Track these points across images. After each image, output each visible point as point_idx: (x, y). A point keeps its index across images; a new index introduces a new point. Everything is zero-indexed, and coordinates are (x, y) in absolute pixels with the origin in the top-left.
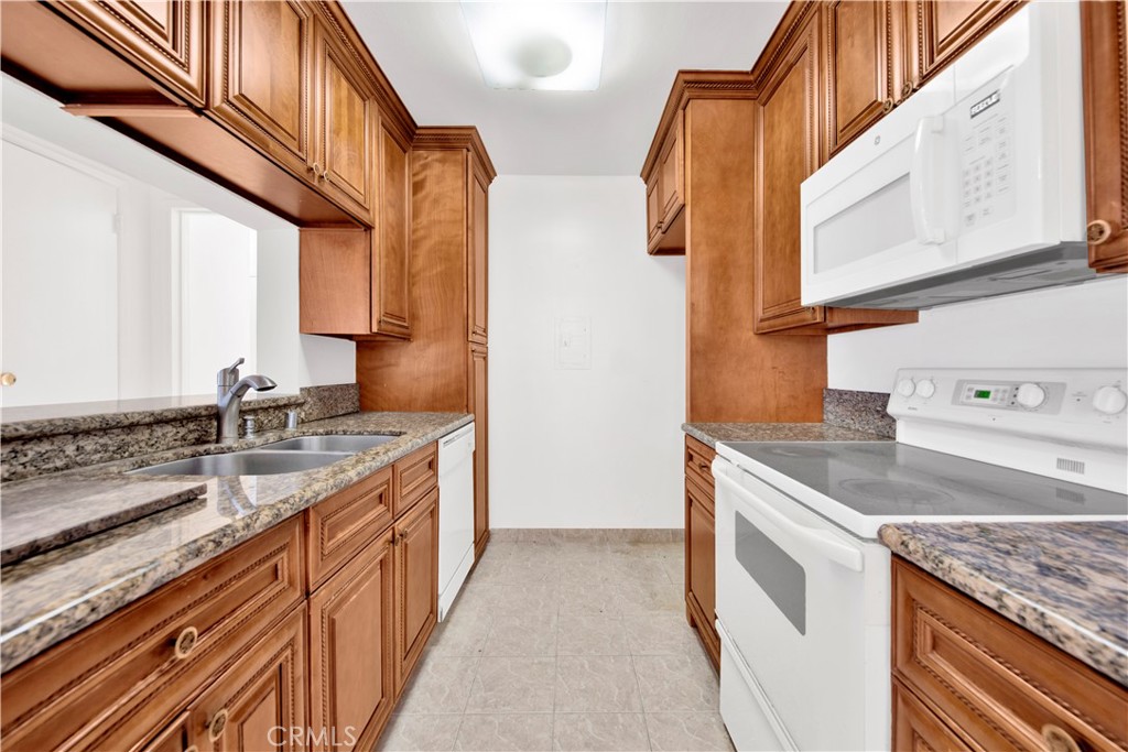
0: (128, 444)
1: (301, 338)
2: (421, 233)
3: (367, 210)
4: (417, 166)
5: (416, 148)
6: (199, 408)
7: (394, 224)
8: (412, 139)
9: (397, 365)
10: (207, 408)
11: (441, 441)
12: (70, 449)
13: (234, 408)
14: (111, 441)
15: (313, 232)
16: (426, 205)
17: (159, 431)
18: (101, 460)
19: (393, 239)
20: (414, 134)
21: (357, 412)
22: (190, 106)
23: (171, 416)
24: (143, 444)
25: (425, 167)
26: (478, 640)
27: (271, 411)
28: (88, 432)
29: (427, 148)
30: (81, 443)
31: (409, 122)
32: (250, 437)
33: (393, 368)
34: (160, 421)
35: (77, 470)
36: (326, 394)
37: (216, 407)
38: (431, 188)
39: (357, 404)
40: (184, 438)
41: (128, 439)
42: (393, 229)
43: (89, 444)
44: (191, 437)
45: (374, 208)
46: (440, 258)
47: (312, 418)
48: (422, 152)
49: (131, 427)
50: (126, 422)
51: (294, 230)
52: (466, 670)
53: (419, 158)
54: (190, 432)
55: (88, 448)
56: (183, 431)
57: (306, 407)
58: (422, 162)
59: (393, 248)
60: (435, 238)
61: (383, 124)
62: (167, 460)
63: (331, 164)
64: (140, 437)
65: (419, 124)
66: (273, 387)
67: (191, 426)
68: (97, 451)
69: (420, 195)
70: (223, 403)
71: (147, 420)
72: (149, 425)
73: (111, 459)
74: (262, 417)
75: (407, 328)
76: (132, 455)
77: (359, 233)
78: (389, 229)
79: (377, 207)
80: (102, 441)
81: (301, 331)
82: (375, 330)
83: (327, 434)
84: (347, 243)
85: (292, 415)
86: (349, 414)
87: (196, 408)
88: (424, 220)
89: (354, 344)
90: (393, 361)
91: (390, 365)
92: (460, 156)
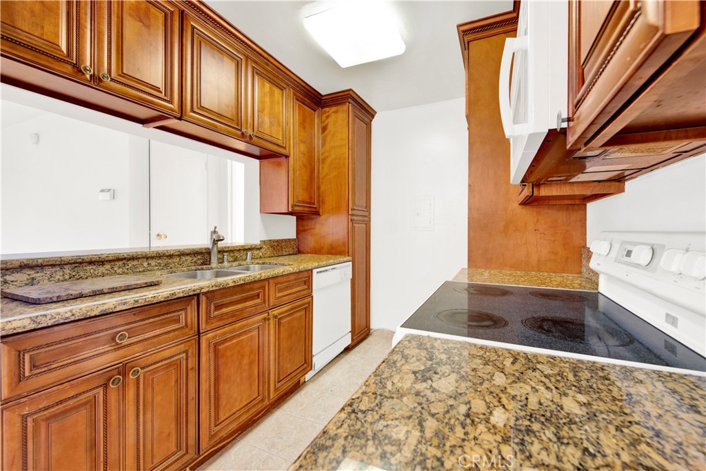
0: (170, 263)
1: (261, 216)
2: (326, 154)
3: (285, 148)
4: (324, 117)
5: (322, 108)
6: (202, 249)
7: (305, 152)
8: (320, 103)
9: (314, 228)
10: (206, 249)
11: (315, 271)
12: (145, 264)
13: (215, 249)
14: (163, 262)
15: (265, 162)
16: (329, 138)
17: (184, 259)
18: (158, 269)
19: (304, 160)
20: (321, 100)
21: (296, 254)
22: (175, 117)
23: (188, 252)
24: (176, 264)
25: (328, 117)
26: (334, 385)
27: (242, 251)
28: (152, 258)
29: (328, 106)
30: (150, 262)
31: (316, 94)
32: (226, 264)
33: (312, 230)
34: (182, 254)
35: (148, 272)
36: (276, 244)
37: (209, 249)
38: (330, 128)
39: (296, 249)
40: (195, 262)
41: (170, 261)
42: (304, 154)
43: (153, 263)
44: (199, 262)
45: (290, 146)
46: (335, 168)
47: (266, 256)
48: (327, 109)
49: (171, 256)
50: (167, 254)
51: (257, 162)
52: (319, 399)
53: (325, 112)
54: (199, 259)
55: (153, 264)
56: (195, 259)
57: (263, 250)
58: (327, 114)
59: (304, 165)
60: (333, 156)
61: (296, 99)
62: (183, 271)
63: (258, 128)
64: (175, 260)
65: (323, 94)
66: (223, 240)
67: (199, 257)
68: (156, 266)
69: (326, 133)
70: (210, 246)
71: (177, 253)
72: (179, 256)
73: (162, 269)
74: (236, 254)
75: (316, 208)
76: (171, 268)
77: (283, 160)
78: (301, 156)
79: (292, 144)
80: (158, 261)
81: (261, 212)
82: (290, 210)
83: (263, 264)
84: (279, 165)
85: (249, 253)
86: (291, 255)
87: (200, 249)
88: (327, 147)
89: (295, 218)
90: (313, 227)
91: (311, 229)
92: (345, 107)
